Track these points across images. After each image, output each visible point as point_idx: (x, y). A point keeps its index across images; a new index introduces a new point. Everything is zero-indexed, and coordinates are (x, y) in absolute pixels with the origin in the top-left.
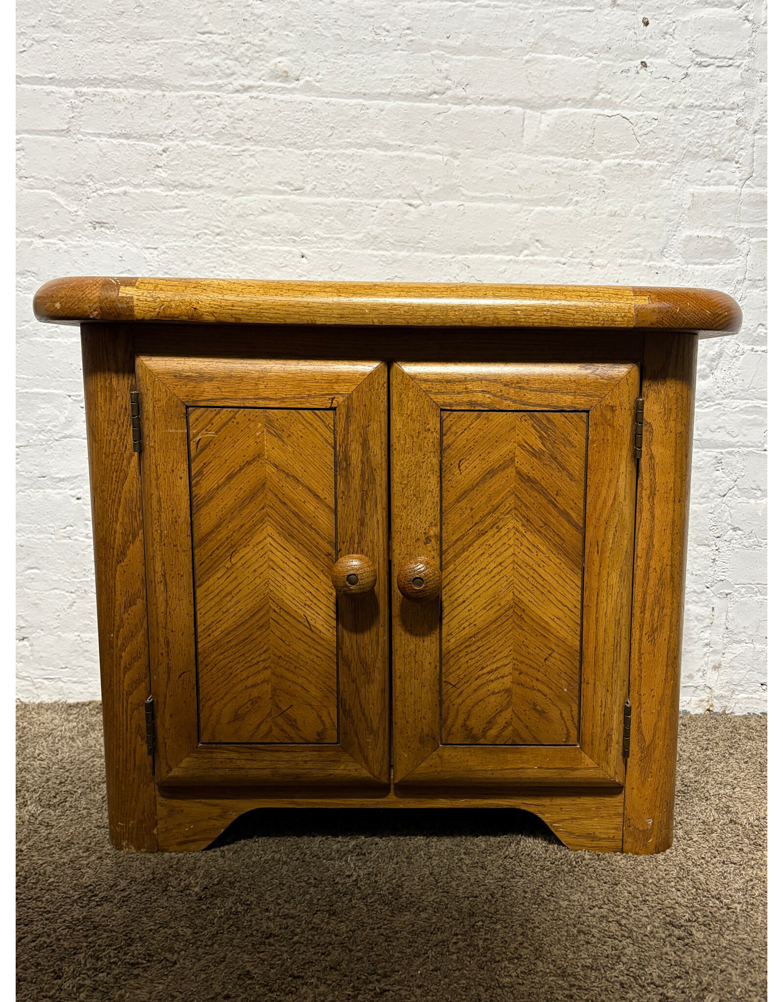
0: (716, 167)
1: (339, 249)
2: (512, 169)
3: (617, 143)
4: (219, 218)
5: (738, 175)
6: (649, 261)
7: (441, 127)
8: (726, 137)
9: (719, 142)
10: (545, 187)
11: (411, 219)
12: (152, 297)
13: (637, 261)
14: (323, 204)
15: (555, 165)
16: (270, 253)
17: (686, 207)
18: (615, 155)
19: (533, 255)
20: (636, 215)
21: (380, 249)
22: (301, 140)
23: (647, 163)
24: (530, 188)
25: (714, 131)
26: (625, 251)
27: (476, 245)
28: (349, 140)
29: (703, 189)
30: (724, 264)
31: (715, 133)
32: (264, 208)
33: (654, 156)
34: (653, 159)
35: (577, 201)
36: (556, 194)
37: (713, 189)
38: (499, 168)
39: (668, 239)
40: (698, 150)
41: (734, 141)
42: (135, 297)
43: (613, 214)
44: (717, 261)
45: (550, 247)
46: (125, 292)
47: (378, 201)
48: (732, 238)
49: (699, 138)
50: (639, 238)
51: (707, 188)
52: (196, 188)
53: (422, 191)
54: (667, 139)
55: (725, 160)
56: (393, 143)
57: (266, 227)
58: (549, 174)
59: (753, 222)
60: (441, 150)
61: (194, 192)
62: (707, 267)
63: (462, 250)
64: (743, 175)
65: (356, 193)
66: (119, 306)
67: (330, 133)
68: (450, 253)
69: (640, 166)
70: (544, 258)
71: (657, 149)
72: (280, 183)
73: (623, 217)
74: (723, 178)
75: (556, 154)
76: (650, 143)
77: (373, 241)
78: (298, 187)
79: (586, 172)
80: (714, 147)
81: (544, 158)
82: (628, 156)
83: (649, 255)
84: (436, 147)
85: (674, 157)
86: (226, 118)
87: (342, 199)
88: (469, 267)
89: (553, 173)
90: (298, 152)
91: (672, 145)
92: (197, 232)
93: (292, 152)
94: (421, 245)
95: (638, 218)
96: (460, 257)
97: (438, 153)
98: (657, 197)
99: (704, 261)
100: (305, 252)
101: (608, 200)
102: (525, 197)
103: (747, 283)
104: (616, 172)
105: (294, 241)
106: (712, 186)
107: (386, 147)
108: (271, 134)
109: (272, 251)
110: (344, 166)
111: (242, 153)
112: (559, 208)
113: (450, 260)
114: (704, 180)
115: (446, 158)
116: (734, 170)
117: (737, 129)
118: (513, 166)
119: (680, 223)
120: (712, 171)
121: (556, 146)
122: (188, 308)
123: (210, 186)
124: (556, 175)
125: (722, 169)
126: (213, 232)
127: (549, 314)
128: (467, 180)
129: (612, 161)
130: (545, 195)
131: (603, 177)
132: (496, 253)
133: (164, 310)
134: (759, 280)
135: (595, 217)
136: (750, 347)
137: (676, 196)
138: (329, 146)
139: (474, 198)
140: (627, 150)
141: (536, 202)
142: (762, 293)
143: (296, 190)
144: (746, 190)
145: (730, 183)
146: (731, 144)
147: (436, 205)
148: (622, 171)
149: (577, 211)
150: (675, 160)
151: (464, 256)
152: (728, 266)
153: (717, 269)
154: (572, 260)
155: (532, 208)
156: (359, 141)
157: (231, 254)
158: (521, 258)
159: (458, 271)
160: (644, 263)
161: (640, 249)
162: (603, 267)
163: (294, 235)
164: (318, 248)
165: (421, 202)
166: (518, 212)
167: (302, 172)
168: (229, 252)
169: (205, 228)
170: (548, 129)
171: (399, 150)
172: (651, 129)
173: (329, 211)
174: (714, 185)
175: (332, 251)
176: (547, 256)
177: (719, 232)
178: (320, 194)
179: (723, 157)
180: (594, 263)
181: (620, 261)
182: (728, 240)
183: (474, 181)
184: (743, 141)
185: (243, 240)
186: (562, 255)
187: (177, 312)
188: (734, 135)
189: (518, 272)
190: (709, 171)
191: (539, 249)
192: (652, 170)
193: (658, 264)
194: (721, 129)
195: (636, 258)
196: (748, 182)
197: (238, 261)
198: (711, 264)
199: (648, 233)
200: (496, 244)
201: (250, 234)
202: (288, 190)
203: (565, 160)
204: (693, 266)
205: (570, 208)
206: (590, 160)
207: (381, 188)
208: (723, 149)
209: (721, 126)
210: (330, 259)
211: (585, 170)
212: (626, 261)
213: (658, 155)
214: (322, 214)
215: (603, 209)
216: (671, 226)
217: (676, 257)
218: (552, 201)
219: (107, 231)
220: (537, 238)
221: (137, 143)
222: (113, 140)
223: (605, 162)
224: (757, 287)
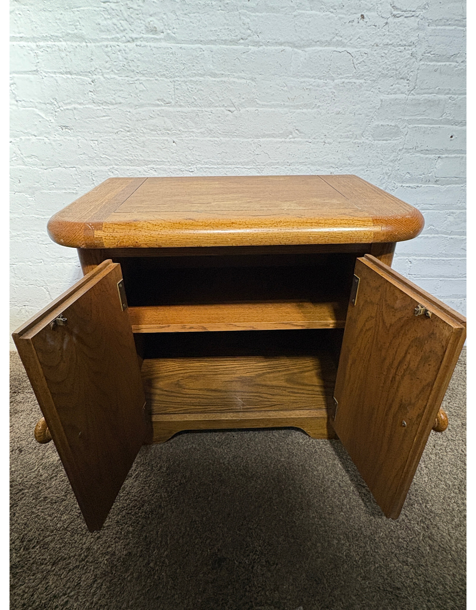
0: (396, 83)
1: (192, 138)
2: (284, 87)
3: (343, 69)
4: (127, 122)
5: (407, 87)
6: (355, 140)
7: (246, 61)
8: (404, 64)
9: (400, 68)
10: (302, 98)
11: (230, 119)
12: (112, 237)
13: (349, 140)
14: (182, 112)
15: (308, 84)
16: (156, 141)
17: (378, 107)
18: (341, 76)
19: (294, 138)
20: (350, 113)
21: (214, 137)
22: (168, 72)
23: (358, 81)
24: (294, 99)
25: (398, 60)
26: (343, 134)
27: (264, 133)
28: (194, 72)
29: (388, 97)
30: (394, 140)
31: (398, 62)
32: (151, 115)
33: (363, 77)
34: (362, 79)
35: (319, 106)
36: (308, 102)
37: (393, 96)
38: (277, 86)
39: (366, 127)
40: (387, 73)
41: (408, 67)
43: (339, 113)
44: (390, 138)
45: (304, 133)
47: (212, 109)
48: (399, 126)
49: (389, 65)
50: (351, 127)
51: (390, 96)
53: (235, 102)
54: (371, 66)
55: (401, 78)
56: (219, 73)
57: (153, 126)
58: (304, 90)
59: (412, 116)
60: (245, 76)
61: (111, 107)
62: (385, 142)
63: (257, 137)
64: (410, 88)
65: (200, 105)
67: (183, 68)
68: (251, 138)
69: (355, 83)
70: (300, 139)
71: (365, 72)
72: (158, 100)
73: (343, 114)
74: (399, 90)
75: (309, 77)
76: (361, 69)
77: (210, 132)
78: (168, 102)
79: (325, 88)
80: (397, 70)
81: (302, 80)
82: (348, 77)
83: (355, 136)
84: (242, 74)
85: (374, 77)
86: (124, 60)
87: (192, 108)
88: (260, 146)
89: (307, 89)
90: (166, 80)
91: (373, 70)
92: (117, 131)
93: (163, 80)
94: (235, 134)
95: (351, 115)
96: (256, 140)
97: (244, 78)
98: (362, 102)
99: (383, 139)
100: (175, 140)
101: (336, 105)
102: (291, 104)
103: (404, 150)
104: (341, 88)
105: (168, 134)
106: (392, 95)
107: (214, 75)
108: (151, 69)
109: (157, 140)
110: (192, 88)
111: (136, 82)
112: (309, 110)
113: (251, 142)
114: (389, 91)
115: (248, 81)
116: (405, 84)
117: (411, 59)
118: (285, 85)
119: (373, 117)
120: (394, 86)
121: (309, 72)
123: (120, 103)
124: (308, 90)
125: (399, 84)
126: (125, 130)
127: (327, 238)
128: (260, 94)
129: (340, 80)
130: (302, 103)
131: (334, 91)
132: (275, 138)
133: (120, 243)
134: (410, 149)
135: (328, 115)
136: (401, 185)
137: (372, 101)
138: (184, 76)
139: (263, 106)
140: (348, 73)
141: (297, 107)
143: (167, 104)
144: (411, 97)
145: (402, 93)
146: (406, 69)
147: (243, 110)
148: (344, 87)
149: (319, 112)
150: (374, 79)
151: (258, 140)
152: (396, 141)
153: (389, 143)
154: (314, 140)
155: (295, 111)
156: (199, 72)
157: (136, 142)
158: (288, 140)
159: (255, 148)
160: (352, 141)
161: (351, 133)
162: (330, 143)
163: (168, 130)
164: (181, 137)
165: (235, 109)
166: (287, 113)
167: (170, 93)
168: (135, 141)
169: (121, 128)
170: (305, 61)
171: (222, 77)
172: (363, 60)
173: (185, 116)
174: (394, 94)
175: (189, 139)
176: (301, 138)
177: (393, 122)
178: (181, 106)
179: (400, 76)
180: (326, 141)
181: (340, 140)
182: (398, 127)
183: (263, 95)
184: (413, 66)
185: (142, 134)
186: (309, 138)
188: (408, 63)
189: (286, 148)
190: (392, 86)
191: (297, 134)
192: (361, 85)
193: (359, 141)
194: (402, 59)
195: (348, 138)
196: (412, 92)
197: (140, 146)
198: (386, 140)
199: (356, 124)
200: (275, 132)
201: (145, 131)
202: (163, 104)
203: (314, 80)
204: (377, 141)
205: (315, 110)
206: (328, 80)
207: (213, 101)
208: (401, 72)
209: (402, 57)
210: (188, 143)
211: (324, 86)
212: (342, 140)
213: (365, 76)
214: (182, 118)
215: (332, 110)
216: (368, 119)
217: (369, 137)
218: (306, 106)
219: (69, 131)
220: (297, 128)
221: (76, 77)
222: (63, 76)
223: (336, 81)
224: (409, 153)
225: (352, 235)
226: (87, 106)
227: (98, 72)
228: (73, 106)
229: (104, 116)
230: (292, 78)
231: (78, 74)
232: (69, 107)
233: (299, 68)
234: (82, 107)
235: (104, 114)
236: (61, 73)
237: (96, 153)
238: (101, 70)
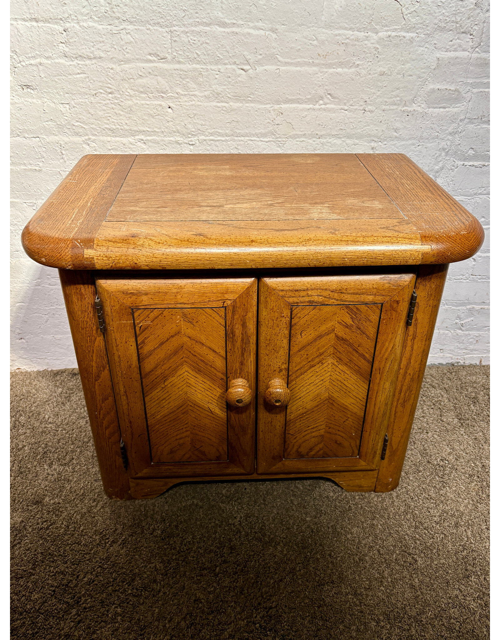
0: (456, 38)
1: (194, 102)
2: (314, 41)
3: (389, 20)
4: (109, 81)
5: (471, 44)
6: (403, 107)
7: (264, 8)
8: (467, 16)
9: (461, 20)
10: (336, 54)
11: (243, 80)
12: (106, 257)
13: (395, 107)
14: (181, 70)
15: (344, 37)
16: (147, 106)
17: (433, 67)
18: (386, 28)
19: (325, 104)
20: (398, 74)
21: (222, 102)
22: (163, 20)
23: (409, 35)
24: (326, 55)
25: (458, 11)
26: (387, 100)
27: (287, 98)
28: (197, 20)
29: (446, 55)
30: (454, 107)
31: (459, 13)
32: (140, 74)
33: (414, 30)
34: (413, 32)
35: (358, 64)
36: (344, 59)
37: (452, 54)
38: (305, 40)
39: (418, 91)
40: (445, 25)
41: (472, 19)
42: (95, 258)
43: (382, 74)
44: (449, 106)
45: (338, 99)
46: (89, 253)
47: (220, 67)
48: (461, 90)
49: (448, 16)
50: (398, 91)
51: (448, 53)
52: (91, 59)
53: (250, 59)
54: (425, 17)
55: (463, 33)
56: (229, 22)
57: (142, 88)
58: (340, 44)
59: (476, 78)
60: (263, 26)
61: (88, 62)
62: (442, 110)
63: (278, 102)
64: (474, 44)
65: (204, 61)
66: (86, 263)
67: (184, 15)
68: (269, 104)
69: (404, 37)
70: (332, 106)
71: (417, 24)
72: (150, 54)
73: (389, 75)
74: (460, 46)
75: (346, 29)
76: (412, 20)
77: (217, 96)
78: (162, 57)
79: (366, 42)
80: (457, 23)
81: (337, 32)
82: (396, 29)
83: (404, 102)
84: (260, 24)
85: (428, 30)
86: (107, 5)
87: (194, 65)
88: (282, 114)
89: (343, 43)
90: (160, 29)
91: (427, 22)
92: (95, 92)
93: (157, 30)
94: (249, 99)
95: (399, 76)
96: (276, 107)
97: (262, 29)
98: (414, 60)
99: (440, 106)
100: (171, 105)
101: (379, 63)
102: (322, 62)
103: (467, 120)
104: (386, 42)
105: (163, 97)
106: (452, 52)
107: (224, 25)
108: (141, 16)
109: (148, 105)
110: (194, 40)
111: (121, 32)
112: (346, 70)
113: (269, 109)
114: (448, 47)
115: (267, 33)
116: (468, 40)
117: (475, 9)
118: (315, 38)
119: (427, 79)
120: (454, 41)
121: (346, 23)
122: (131, 263)
123: (100, 58)
124: (345, 45)
125: (460, 40)
126: (106, 92)
128: (282, 49)
129: (385, 33)
130: (336, 61)
131: (378, 46)
132: (300, 104)
133: (115, 264)
134: (475, 119)
135: (369, 76)
136: (462, 163)
137: (426, 60)
138: (184, 25)
139: (287, 64)
140: (396, 25)
141: (330, 66)
142: (475, 127)
143: (162, 59)
144: (475, 55)
145: (464, 50)
146: (468, 21)
147: (260, 69)
148: (391, 41)
149: (358, 72)
150: (429, 32)
151: (279, 106)
152: (456, 109)
153: (448, 112)
154: (352, 107)
155: (326, 70)
156: (204, 20)
157: (120, 107)
158: (317, 106)
159: (275, 117)
160: (400, 108)
161: (398, 99)
162: (371, 112)
163: (162, 93)
164: (180, 102)
165: (250, 67)
166: (317, 74)
167: (165, 46)
168: (119, 106)
169: (101, 89)
170: (340, 9)
171: (234, 27)
172: (415, 9)
173: (185, 75)
174: (454, 51)
175: (189, 104)
176: (335, 104)
177: (453, 86)
178: (179, 62)
179: (462, 30)
180: (367, 109)
181: (384, 107)
182: (458, 91)
183: (287, 50)
184: (478, 19)
185: (127, 97)
186: (345, 104)
187: (123, 265)
188: (472, 14)
189: (315, 117)
190: (451, 41)
191: (330, 100)
192: (411, 40)
193: (409, 109)
194: (463, 10)
195: (395, 104)
196: (477, 49)
197: (125, 112)
198: (444, 108)
199: (405, 87)
200: (301, 97)
201: (132, 93)
202: (156, 59)
203: (352, 33)
204: (433, 109)
205: (353, 70)
206: (369, 33)
207: (222, 57)
208: (463, 25)
209: (464, 7)
210: (188, 110)
211: (365, 40)
212: (387, 107)
213: (418, 29)
214: (181, 77)
215: (375, 70)
216: (420, 81)
217: (422, 103)
218: (341, 64)
219: (32, 91)
220: (329, 93)
221: (44, 25)
222: (27, 23)
223: (380, 34)
224: (473, 123)
225: (396, 256)
226: (56, 61)
227: (73, 20)
228: (38, 60)
229: (79, 74)
230: (324, 30)
231: (46, 21)
232: (32, 62)
233: (332, 18)
234: (49, 62)
235: (79, 71)
236: (24, 20)
237: (66, 120)
238: (76, 16)
